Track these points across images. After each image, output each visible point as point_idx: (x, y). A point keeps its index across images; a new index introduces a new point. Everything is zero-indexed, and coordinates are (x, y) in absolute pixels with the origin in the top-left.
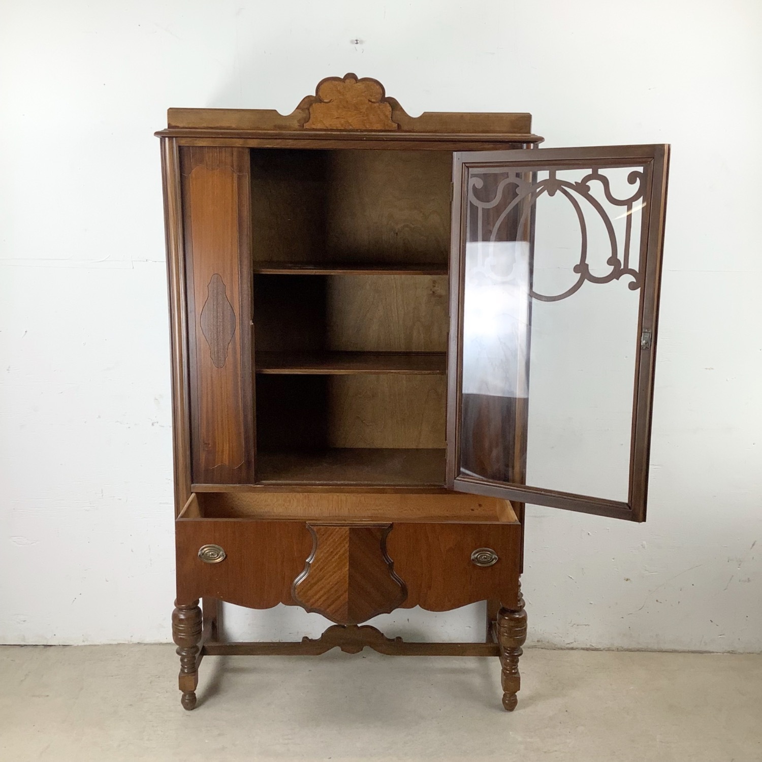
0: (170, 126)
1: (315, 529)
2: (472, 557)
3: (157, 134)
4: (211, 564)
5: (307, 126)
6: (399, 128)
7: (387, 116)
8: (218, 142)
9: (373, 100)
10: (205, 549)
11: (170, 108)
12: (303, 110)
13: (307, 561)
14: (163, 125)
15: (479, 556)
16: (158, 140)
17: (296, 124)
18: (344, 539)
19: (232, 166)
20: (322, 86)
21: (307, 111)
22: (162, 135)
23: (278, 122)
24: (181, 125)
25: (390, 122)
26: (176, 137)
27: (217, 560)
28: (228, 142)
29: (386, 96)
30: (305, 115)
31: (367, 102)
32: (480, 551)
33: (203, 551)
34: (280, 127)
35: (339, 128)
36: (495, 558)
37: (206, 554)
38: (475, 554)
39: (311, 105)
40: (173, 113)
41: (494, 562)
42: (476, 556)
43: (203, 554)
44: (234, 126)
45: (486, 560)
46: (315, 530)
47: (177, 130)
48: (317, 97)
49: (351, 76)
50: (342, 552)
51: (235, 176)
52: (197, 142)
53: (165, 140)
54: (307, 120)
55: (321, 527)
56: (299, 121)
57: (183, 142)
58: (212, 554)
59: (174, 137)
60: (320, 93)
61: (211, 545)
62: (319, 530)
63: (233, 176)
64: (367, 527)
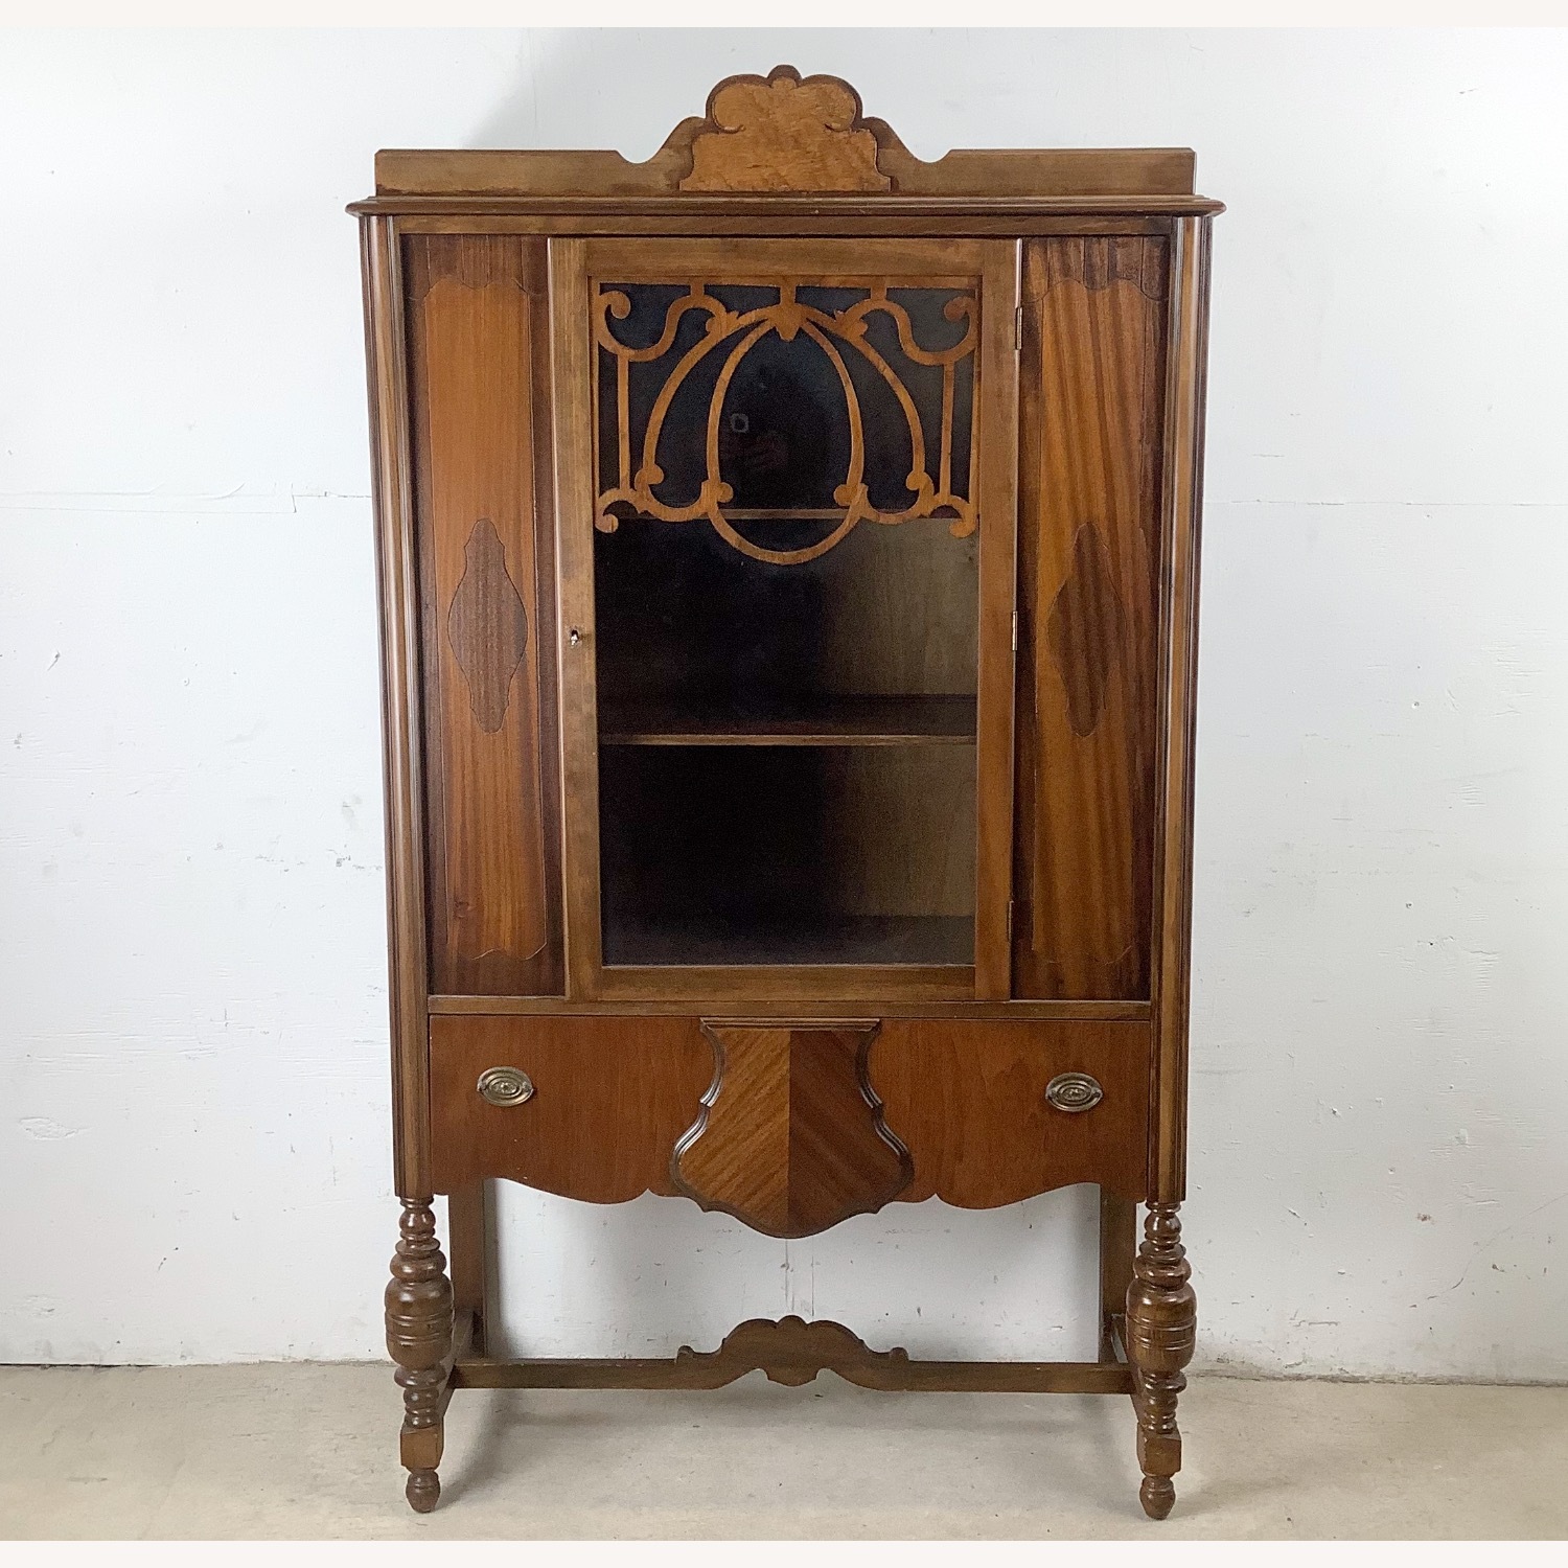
0: (380, 190)
1: (719, 1033)
2: (1049, 1092)
3: (351, 207)
4: (504, 1108)
5: (686, 185)
6: (894, 188)
7: (864, 161)
8: (489, 225)
9: (834, 125)
10: (491, 1077)
11: (381, 151)
12: (678, 150)
13: (702, 1101)
14: (366, 190)
15: (1063, 1091)
16: (354, 222)
17: (662, 183)
18: (781, 1054)
19: (520, 278)
20: (719, 98)
21: (686, 153)
22: (363, 211)
23: (623, 179)
24: (406, 189)
25: (874, 173)
26: (394, 215)
27: (517, 1100)
28: (512, 223)
29: (864, 116)
30: (681, 162)
31: (821, 129)
32: (1065, 1080)
33: (487, 1081)
34: (626, 189)
35: (759, 190)
36: (1097, 1095)
37: (494, 1087)
38: (1054, 1085)
39: (694, 139)
40: (387, 160)
41: (1095, 1100)
42: (1056, 1089)
43: (487, 1087)
44: (523, 188)
45: (1077, 1098)
46: (719, 1035)
47: (396, 199)
48: (709, 120)
49: (785, 72)
50: (773, 1082)
51: (526, 300)
52: (439, 225)
53: (369, 221)
54: (687, 171)
55: (732, 1030)
56: (668, 175)
57: (411, 225)
58: (505, 1087)
59: (390, 215)
60: (716, 111)
61: (505, 1068)
62: (728, 1035)
63: (520, 300)
64: (826, 1029)
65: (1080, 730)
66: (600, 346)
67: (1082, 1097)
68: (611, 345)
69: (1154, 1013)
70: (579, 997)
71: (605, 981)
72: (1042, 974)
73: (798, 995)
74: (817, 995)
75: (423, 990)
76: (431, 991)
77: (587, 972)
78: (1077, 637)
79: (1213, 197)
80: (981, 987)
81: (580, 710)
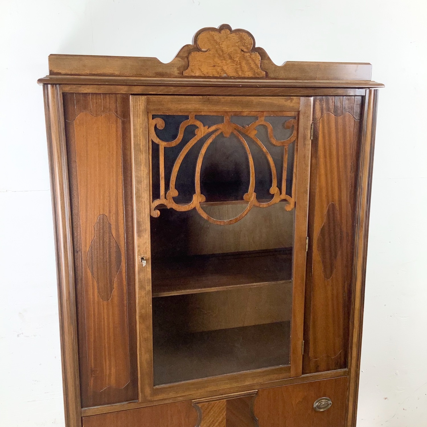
0: (51, 73)
1: (200, 405)
2: (315, 406)
3: (40, 81)
5: (185, 73)
6: (267, 76)
7: (256, 65)
8: (104, 89)
9: (245, 50)
11: (51, 55)
12: (182, 58)
14: (45, 73)
15: (319, 404)
16: (41, 87)
17: (176, 72)
18: (223, 409)
19: (116, 112)
20: (200, 37)
21: (186, 59)
22: (44, 82)
23: (160, 70)
24: (63, 72)
25: (260, 70)
26: (59, 84)
28: (113, 88)
29: (256, 46)
30: (184, 63)
31: (239, 51)
32: (320, 400)
34: (161, 75)
35: (216, 76)
36: (331, 403)
38: (316, 403)
39: (189, 53)
40: (54, 59)
41: (329, 406)
42: (317, 404)
44: (117, 73)
47: (60, 76)
48: (195, 46)
49: (225, 27)
51: (120, 121)
52: (80, 89)
53: (47, 87)
54: (187, 67)
55: (205, 403)
56: (179, 69)
57: (67, 89)
59: (58, 84)
60: (199, 42)
62: (204, 405)
63: (117, 121)
64: (239, 397)
65: (327, 277)
66: (152, 140)
67: (325, 405)
68: (157, 140)
69: (349, 373)
70: (145, 400)
71: (155, 392)
72: (312, 365)
73: (228, 386)
74: (235, 385)
75: (79, 407)
76: (82, 407)
77: (148, 391)
78: (327, 244)
79: (379, 82)
80: (293, 373)
81: (145, 289)
